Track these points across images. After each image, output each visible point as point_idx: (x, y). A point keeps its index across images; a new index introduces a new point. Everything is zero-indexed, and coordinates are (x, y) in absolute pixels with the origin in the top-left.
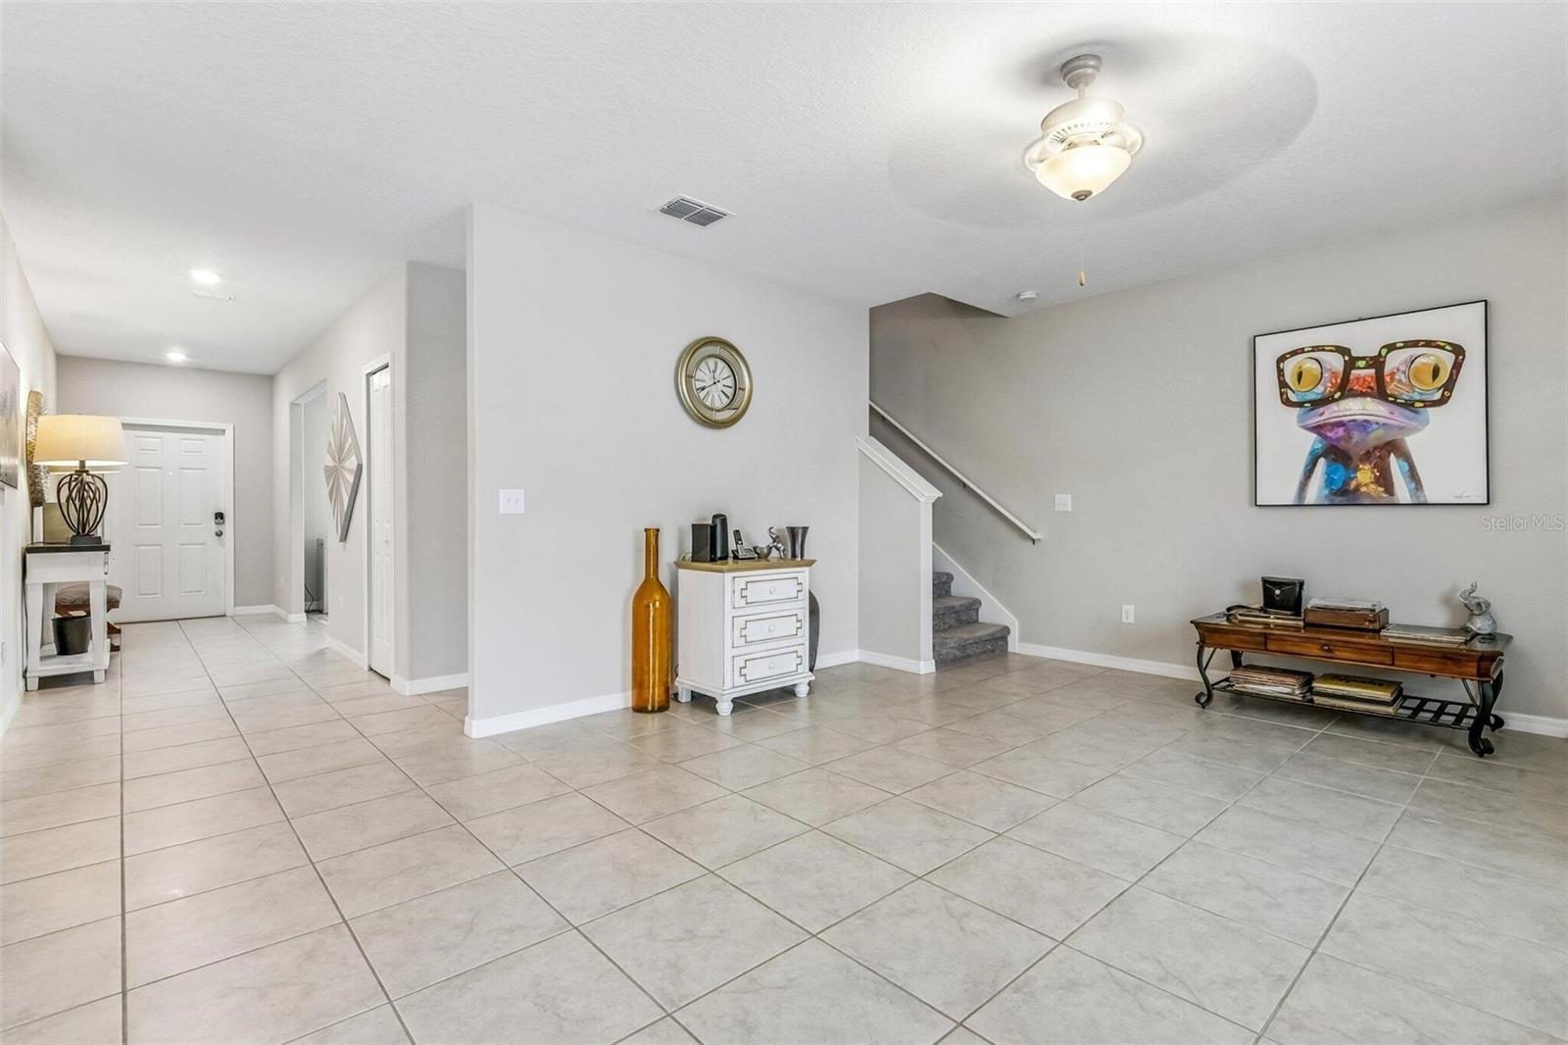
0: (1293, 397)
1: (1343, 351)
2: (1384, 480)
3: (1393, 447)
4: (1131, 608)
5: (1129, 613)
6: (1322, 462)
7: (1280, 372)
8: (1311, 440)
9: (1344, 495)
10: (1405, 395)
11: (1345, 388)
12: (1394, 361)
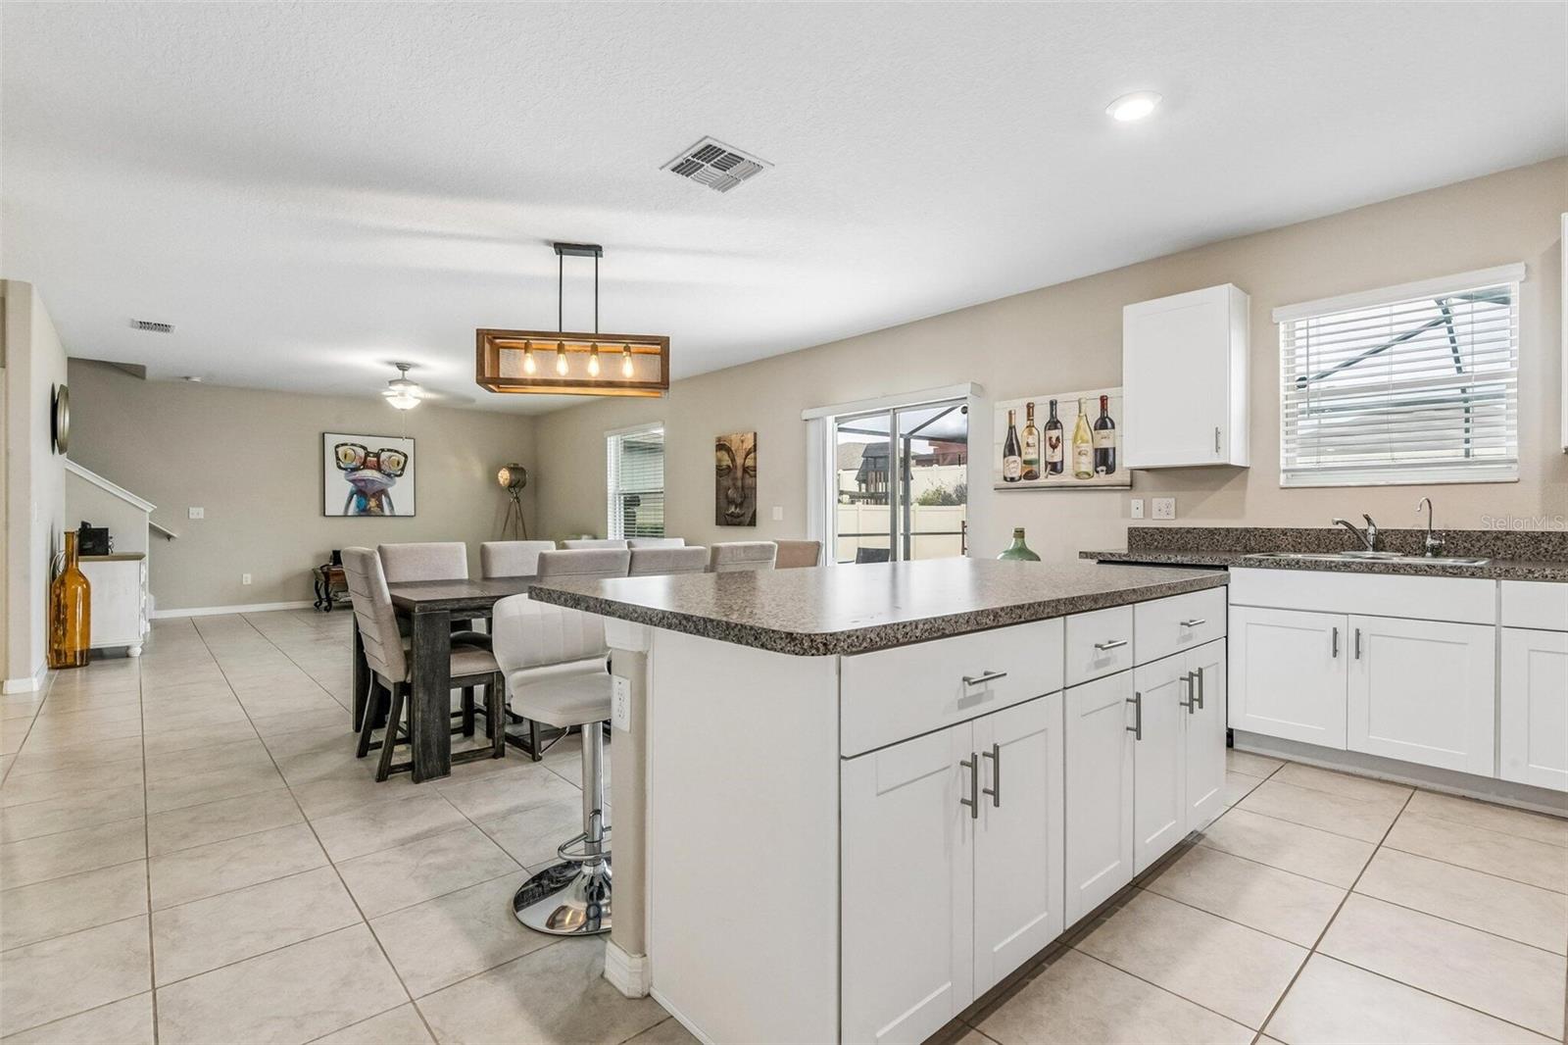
0: (342, 466)
1: (364, 448)
2: (380, 506)
3: (383, 492)
4: (249, 576)
5: (248, 579)
6: (355, 496)
7: (337, 453)
8: (350, 486)
9: (364, 512)
10: (388, 471)
11: (365, 465)
12: (384, 456)
